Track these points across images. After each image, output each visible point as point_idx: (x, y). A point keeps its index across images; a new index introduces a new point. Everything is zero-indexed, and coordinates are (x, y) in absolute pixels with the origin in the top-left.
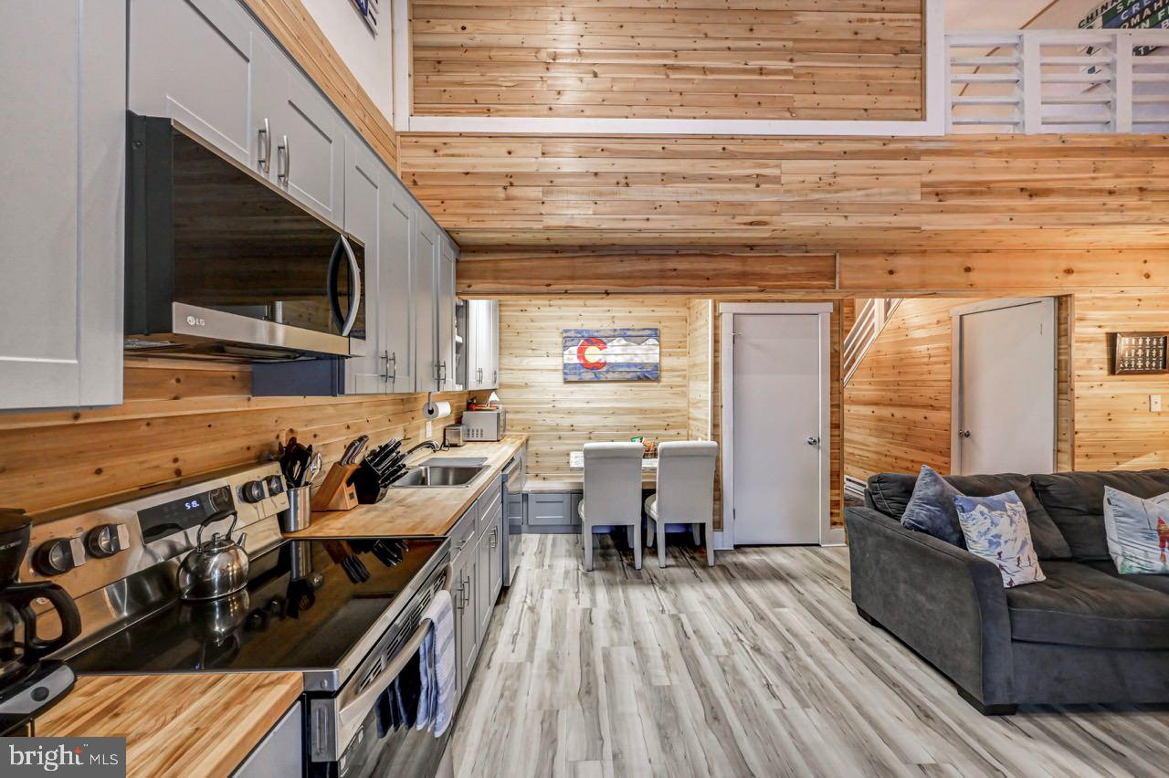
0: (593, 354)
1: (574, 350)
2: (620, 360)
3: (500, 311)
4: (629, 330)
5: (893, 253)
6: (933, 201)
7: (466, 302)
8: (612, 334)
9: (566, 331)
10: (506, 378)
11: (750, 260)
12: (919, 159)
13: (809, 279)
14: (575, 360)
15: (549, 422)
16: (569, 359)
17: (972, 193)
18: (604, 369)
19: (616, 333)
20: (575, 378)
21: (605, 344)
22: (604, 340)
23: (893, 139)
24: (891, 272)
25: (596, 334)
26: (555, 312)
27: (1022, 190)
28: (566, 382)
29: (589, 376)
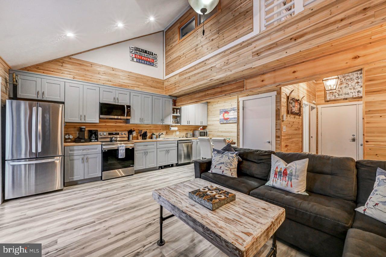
0: (226, 116)
1: (222, 115)
2: (233, 117)
3: (208, 107)
4: (235, 108)
5: (263, 74)
6: (256, 57)
7: (181, 107)
8: (231, 110)
9: (220, 110)
10: (209, 123)
11: (223, 87)
12: (252, 45)
13: (237, 89)
14: (222, 118)
15: (217, 134)
16: (221, 117)
17: (270, 49)
18: (229, 120)
19: (232, 109)
20: (222, 123)
21: (229, 113)
22: (229, 111)
23: (243, 42)
24: (263, 81)
25: (227, 110)
26: (218, 105)
27: (291, 39)
28: (221, 124)
29: (225, 122)
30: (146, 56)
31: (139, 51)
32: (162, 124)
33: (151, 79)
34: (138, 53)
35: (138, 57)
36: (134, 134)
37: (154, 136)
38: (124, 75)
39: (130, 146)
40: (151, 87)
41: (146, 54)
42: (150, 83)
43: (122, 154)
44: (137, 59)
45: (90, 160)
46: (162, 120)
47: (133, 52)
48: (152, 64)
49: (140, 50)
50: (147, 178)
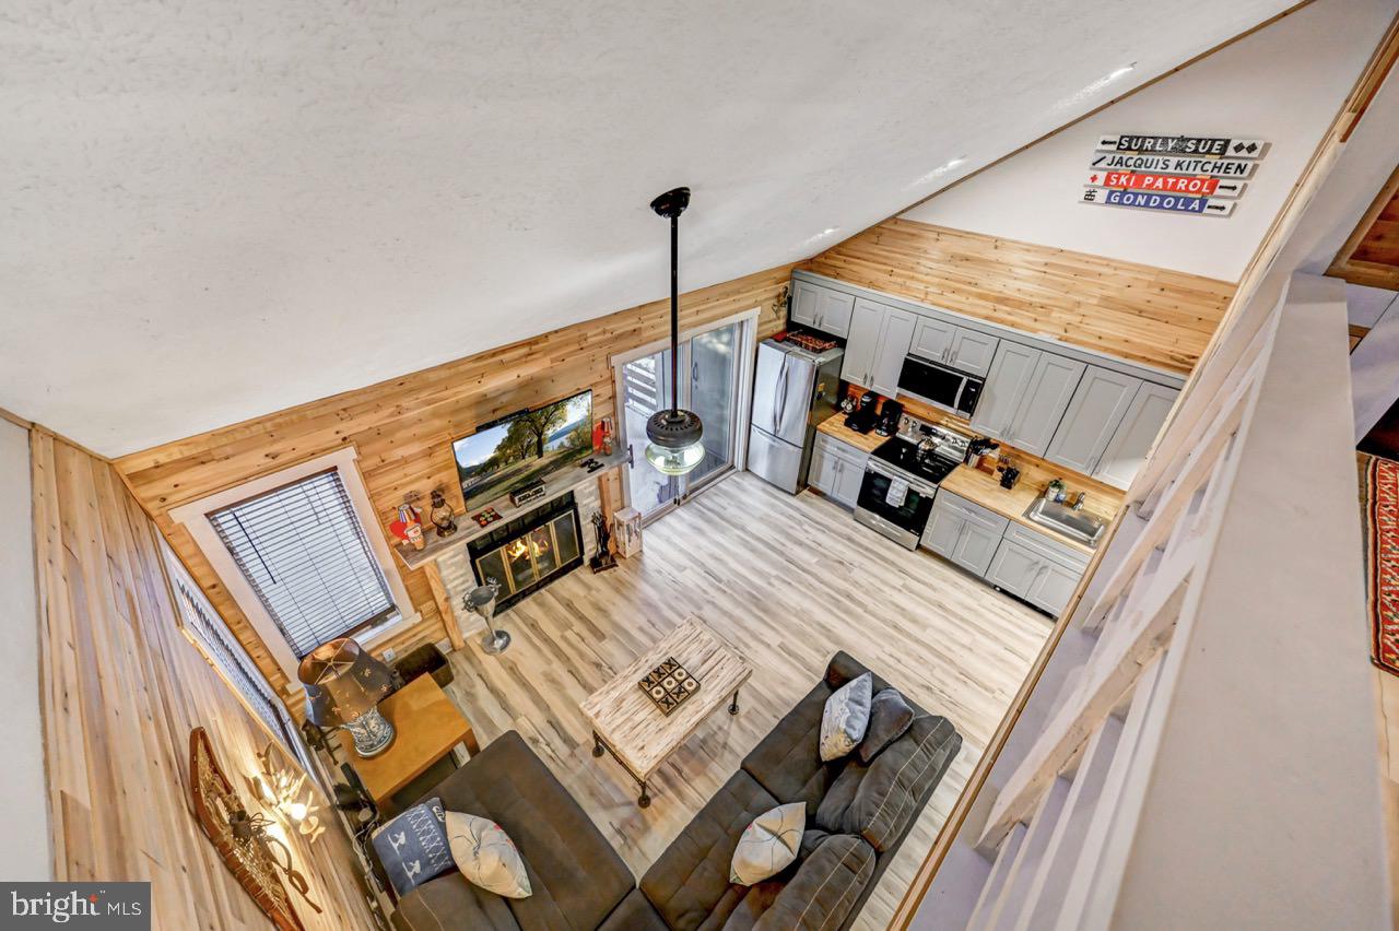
30: (1171, 170)
31: (1140, 150)
32: (1087, 473)
33: (1152, 278)
34: (1131, 162)
35: (1123, 180)
36: (993, 455)
37: (1053, 493)
38: (1030, 263)
39: (926, 489)
40: (1140, 313)
41: (1174, 160)
42: (1139, 295)
43: (896, 496)
44: (1112, 193)
45: (846, 471)
46: (1097, 464)
47: (1103, 164)
48: (1196, 205)
49: (1148, 145)
50: (904, 586)
